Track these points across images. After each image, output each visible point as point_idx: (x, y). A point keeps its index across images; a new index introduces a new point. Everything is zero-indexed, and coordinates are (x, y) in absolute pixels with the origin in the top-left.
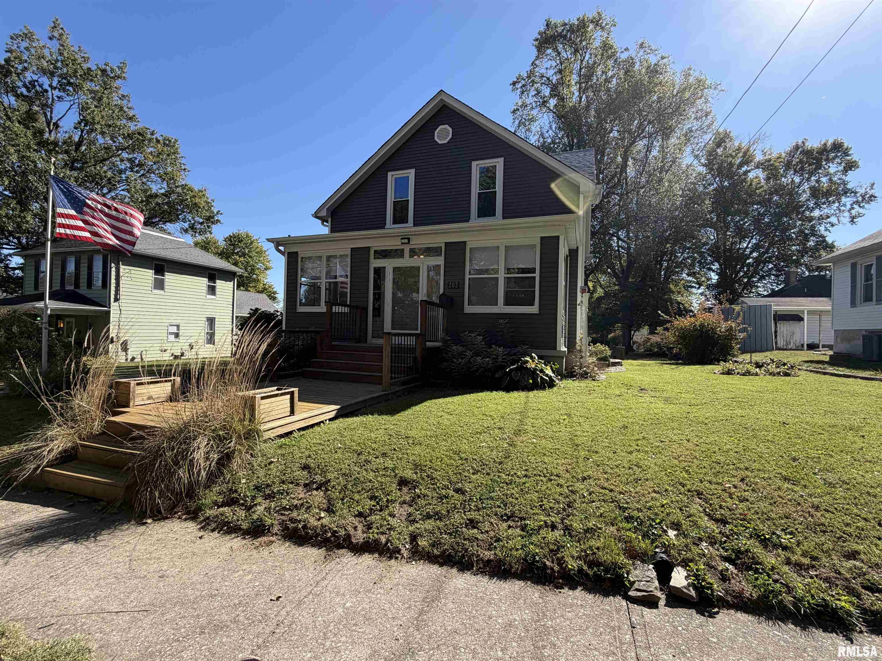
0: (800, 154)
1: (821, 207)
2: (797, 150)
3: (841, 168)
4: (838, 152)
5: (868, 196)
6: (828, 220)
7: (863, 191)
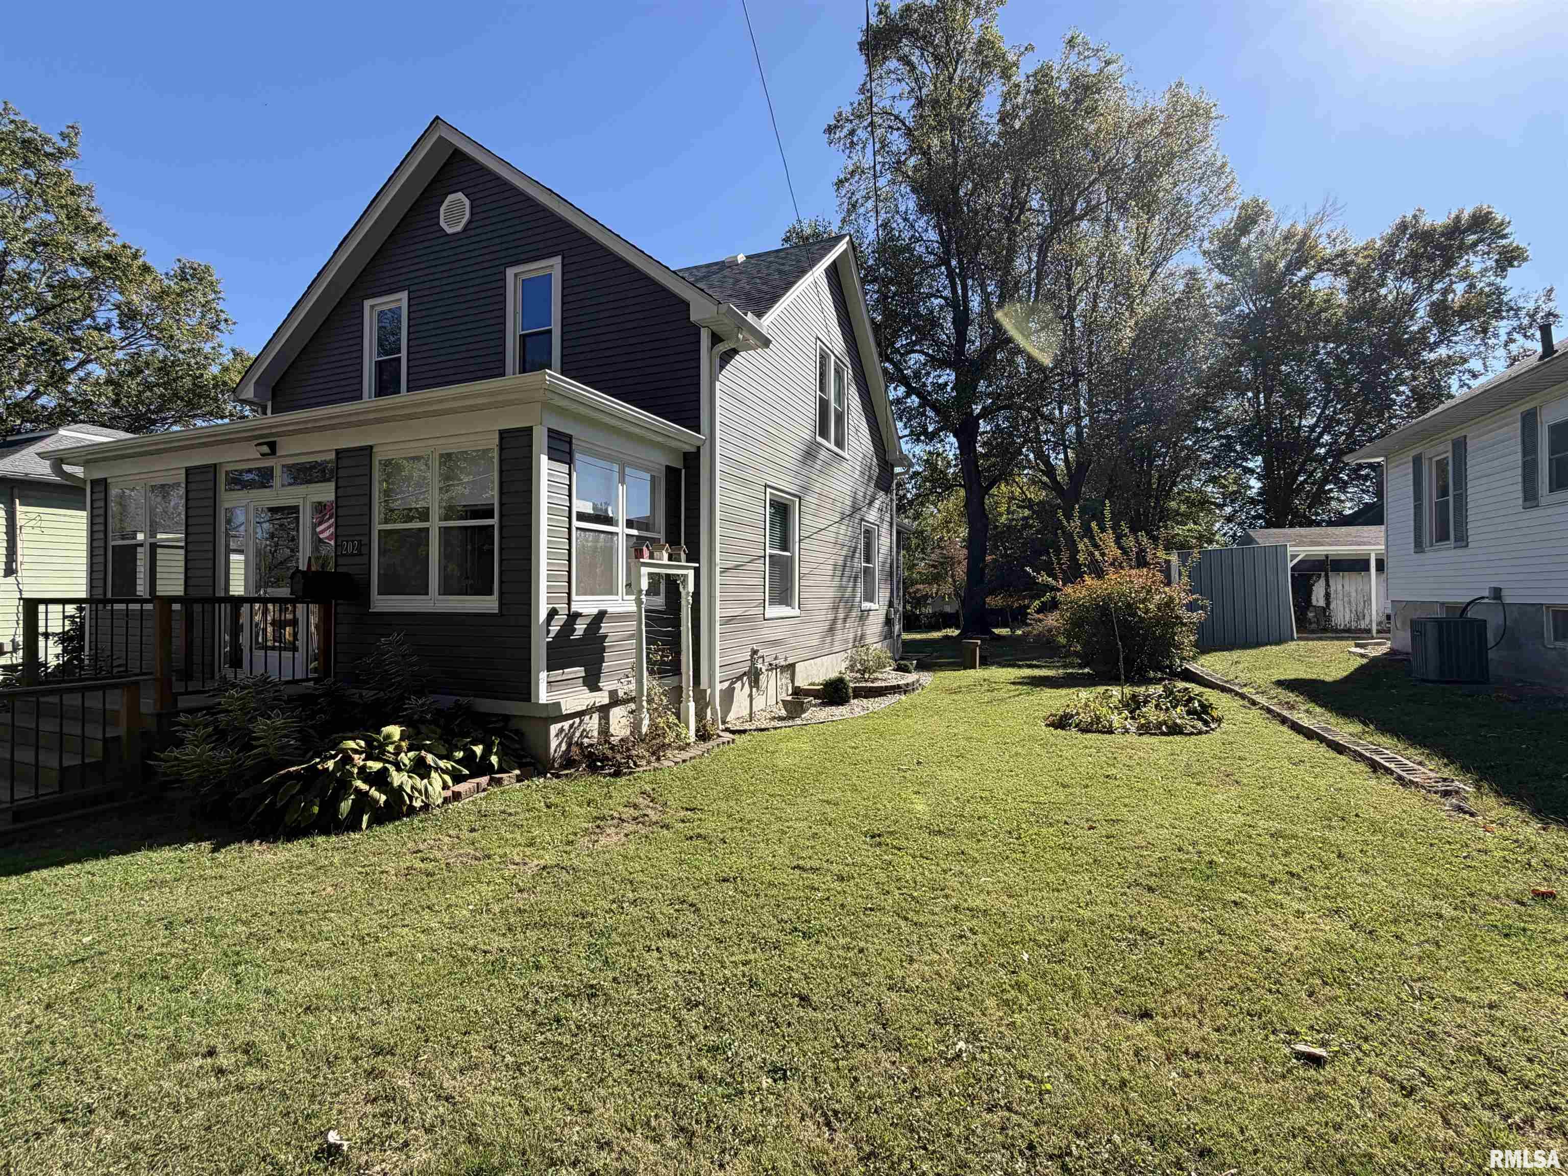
0: (1409, 240)
1: (1450, 341)
2: (1404, 233)
3: (1491, 263)
4: (1483, 231)
5: (1541, 314)
6: (1466, 366)
7: (1531, 306)
